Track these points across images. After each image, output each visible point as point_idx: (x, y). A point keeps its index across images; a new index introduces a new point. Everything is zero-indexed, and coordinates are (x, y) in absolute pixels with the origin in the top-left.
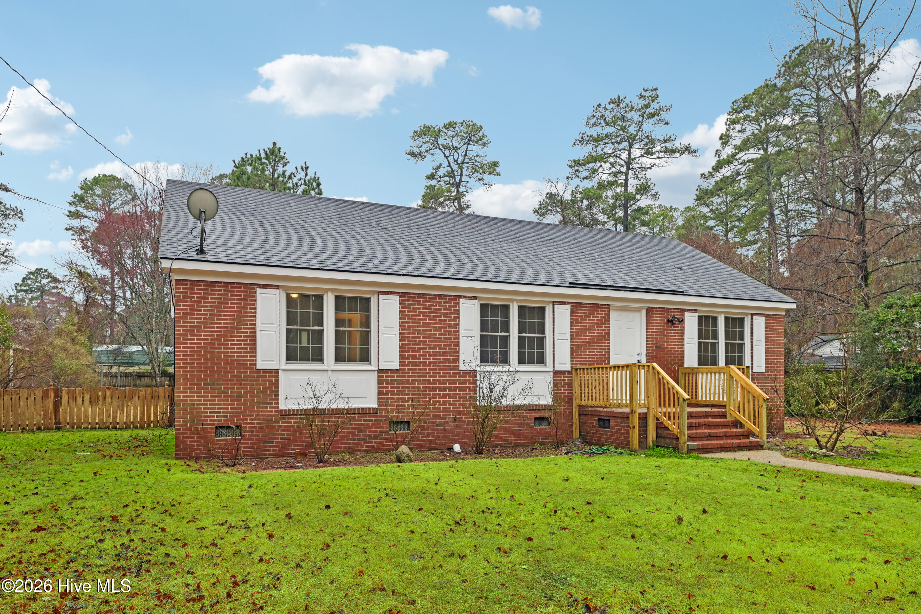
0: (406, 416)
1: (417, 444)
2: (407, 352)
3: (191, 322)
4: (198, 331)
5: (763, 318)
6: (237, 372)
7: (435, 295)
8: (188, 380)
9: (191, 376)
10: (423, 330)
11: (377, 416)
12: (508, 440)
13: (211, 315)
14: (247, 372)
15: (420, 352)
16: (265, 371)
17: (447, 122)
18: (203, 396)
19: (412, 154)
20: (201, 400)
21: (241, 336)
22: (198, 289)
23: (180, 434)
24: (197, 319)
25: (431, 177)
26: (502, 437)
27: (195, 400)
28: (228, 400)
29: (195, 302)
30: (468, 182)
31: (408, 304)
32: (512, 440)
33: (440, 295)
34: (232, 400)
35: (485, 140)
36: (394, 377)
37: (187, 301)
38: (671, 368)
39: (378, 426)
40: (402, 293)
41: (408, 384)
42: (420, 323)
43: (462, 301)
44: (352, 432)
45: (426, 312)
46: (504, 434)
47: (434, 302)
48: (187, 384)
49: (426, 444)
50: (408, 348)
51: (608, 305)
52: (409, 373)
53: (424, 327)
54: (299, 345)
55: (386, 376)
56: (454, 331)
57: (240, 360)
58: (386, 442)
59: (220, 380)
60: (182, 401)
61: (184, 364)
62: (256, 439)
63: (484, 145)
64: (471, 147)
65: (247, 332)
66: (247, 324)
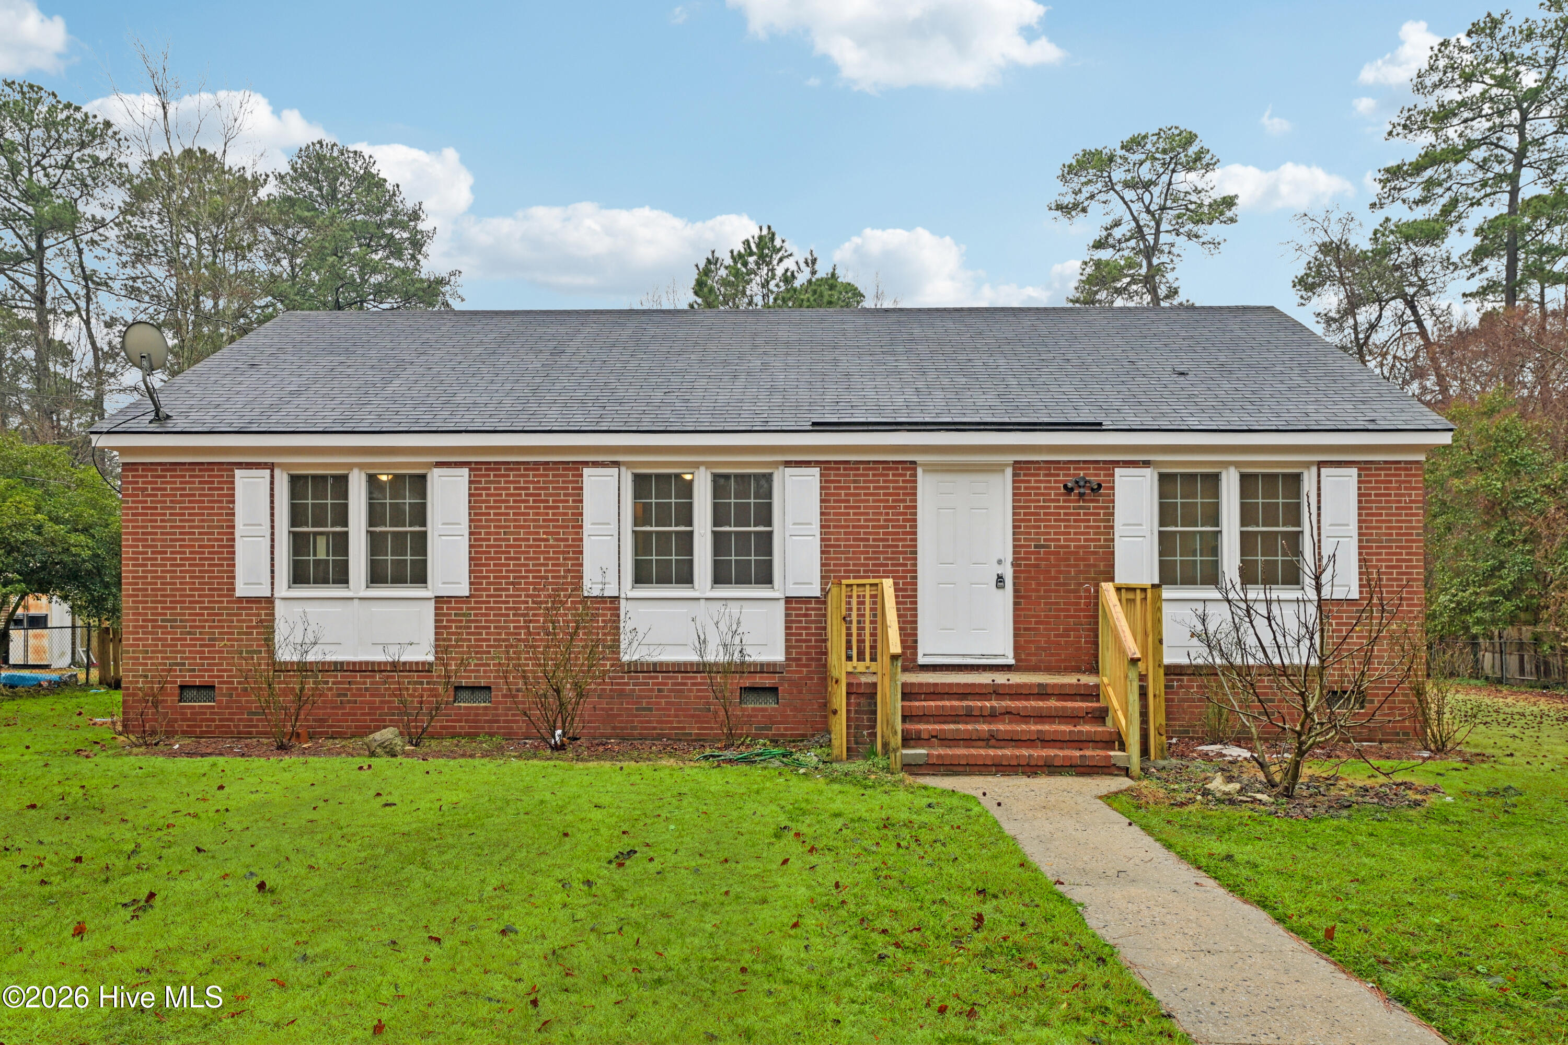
0: (484, 677)
1: (504, 728)
2: (484, 565)
3: (143, 527)
4: (153, 540)
5: (1354, 471)
6: (209, 602)
7: (536, 463)
8: (139, 614)
9: (143, 608)
10: (515, 527)
11: (432, 677)
12: (684, 728)
13: (171, 514)
14: (222, 602)
15: (509, 565)
16: (250, 600)
17: (1126, 138)
18: (160, 639)
19: (1059, 207)
20: (157, 645)
21: (213, 546)
22: (152, 476)
23: (128, 695)
24: (151, 521)
25: (1099, 245)
26: (671, 722)
27: (150, 645)
28: (195, 645)
29: (149, 495)
30: (1172, 245)
31: (486, 482)
32: (693, 728)
33: (547, 463)
34: (201, 646)
35: (1207, 159)
36: (461, 609)
37: (137, 496)
38: (1076, 591)
39: (434, 693)
40: (476, 463)
41: (486, 621)
42: (508, 514)
43: (587, 471)
44: (389, 702)
45: (520, 495)
46: (676, 716)
47: (534, 476)
48: (138, 621)
49: (520, 728)
50: (486, 559)
51: (914, 463)
52: (489, 602)
53: (515, 520)
54: (312, 558)
55: (448, 609)
56: (573, 527)
57: (213, 584)
58: (447, 721)
59: (184, 614)
60: (132, 645)
61: (133, 590)
62: (238, 708)
63: (1208, 167)
64: (1180, 176)
65: (222, 540)
66: (222, 527)
